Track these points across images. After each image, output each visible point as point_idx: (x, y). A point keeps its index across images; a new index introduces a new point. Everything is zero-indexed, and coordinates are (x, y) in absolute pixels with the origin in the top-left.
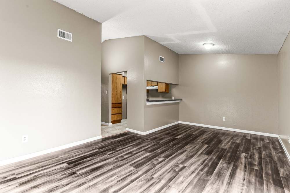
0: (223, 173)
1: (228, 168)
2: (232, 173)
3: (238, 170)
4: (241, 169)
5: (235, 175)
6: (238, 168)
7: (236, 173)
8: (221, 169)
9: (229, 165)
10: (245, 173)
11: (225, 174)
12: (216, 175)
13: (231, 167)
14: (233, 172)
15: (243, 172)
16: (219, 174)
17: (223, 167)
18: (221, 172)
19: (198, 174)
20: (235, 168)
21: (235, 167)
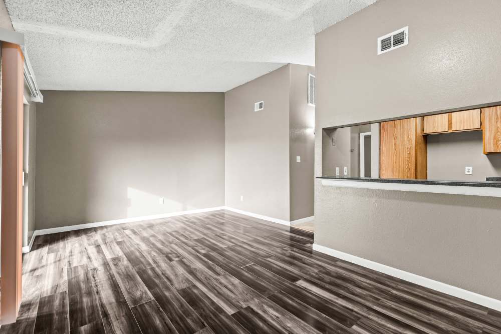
0: (128, 282)
1: (129, 293)
2: (118, 290)
3: (113, 300)
4: (111, 304)
5: (113, 290)
6: (116, 303)
7: (114, 293)
8: (136, 285)
9: (131, 297)
10: (101, 302)
11: (126, 282)
12: (133, 275)
13: (126, 296)
14: (118, 292)
15: (105, 301)
16: (131, 278)
17: (137, 289)
18: (132, 282)
19: (150, 264)
20: (121, 300)
21: (121, 302)
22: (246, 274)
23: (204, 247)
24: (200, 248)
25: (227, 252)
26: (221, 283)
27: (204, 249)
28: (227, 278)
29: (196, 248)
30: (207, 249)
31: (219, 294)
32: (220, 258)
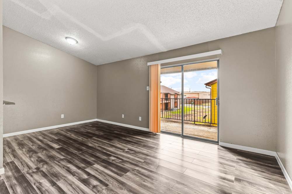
22: (84, 148)
23: (114, 162)
24: (117, 161)
25: (93, 161)
26: (97, 143)
27: (113, 160)
28: (94, 145)
29: (120, 161)
30: (111, 161)
31: (98, 141)
32: (99, 155)
